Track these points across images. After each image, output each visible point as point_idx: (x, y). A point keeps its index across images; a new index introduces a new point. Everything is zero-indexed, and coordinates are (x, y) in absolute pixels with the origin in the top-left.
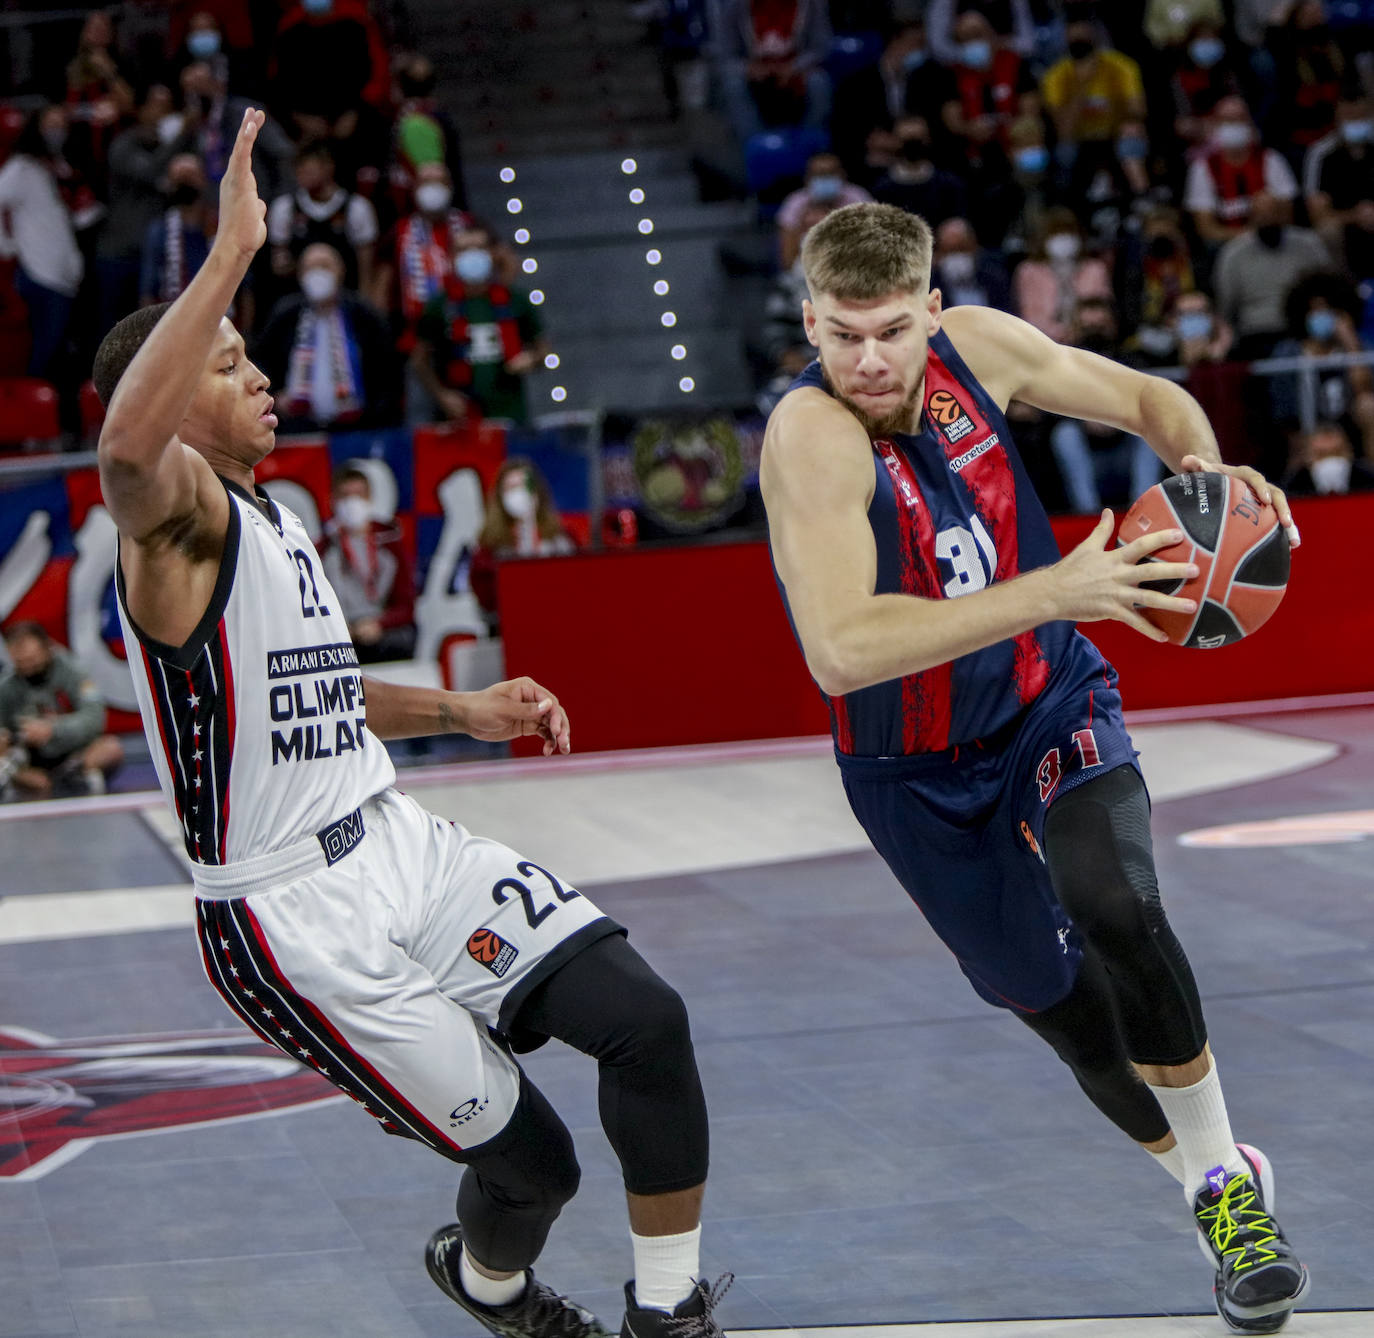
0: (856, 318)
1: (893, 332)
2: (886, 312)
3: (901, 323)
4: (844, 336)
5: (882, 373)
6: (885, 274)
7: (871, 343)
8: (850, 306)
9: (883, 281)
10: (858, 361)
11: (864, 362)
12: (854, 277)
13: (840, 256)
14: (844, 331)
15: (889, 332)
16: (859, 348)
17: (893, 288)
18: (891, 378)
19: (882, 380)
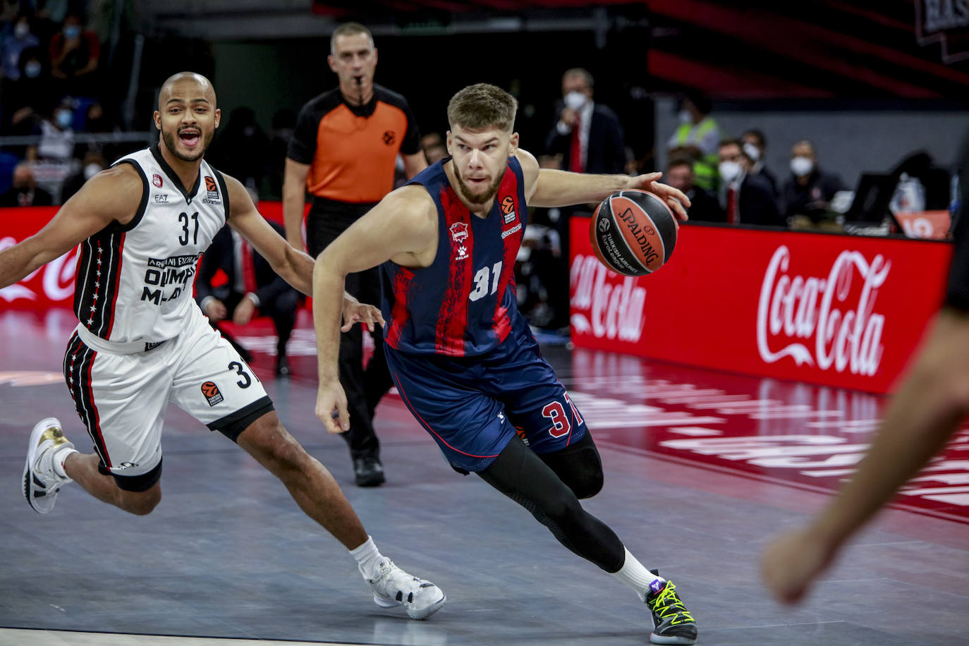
0: (469, 138)
1: (487, 147)
2: (486, 136)
3: (492, 143)
4: (462, 146)
5: (479, 168)
6: (487, 117)
7: (476, 152)
8: (467, 131)
9: (486, 120)
10: (469, 161)
11: (471, 161)
12: (471, 117)
13: (466, 105)
14: (462, 143)
15: (486, 147)
16: (470, 153)
17: (491, 125)
18: (484, 172)
19: (480, 172)
